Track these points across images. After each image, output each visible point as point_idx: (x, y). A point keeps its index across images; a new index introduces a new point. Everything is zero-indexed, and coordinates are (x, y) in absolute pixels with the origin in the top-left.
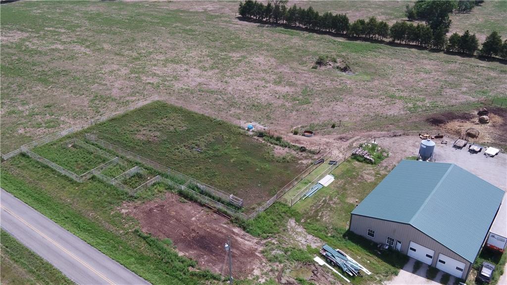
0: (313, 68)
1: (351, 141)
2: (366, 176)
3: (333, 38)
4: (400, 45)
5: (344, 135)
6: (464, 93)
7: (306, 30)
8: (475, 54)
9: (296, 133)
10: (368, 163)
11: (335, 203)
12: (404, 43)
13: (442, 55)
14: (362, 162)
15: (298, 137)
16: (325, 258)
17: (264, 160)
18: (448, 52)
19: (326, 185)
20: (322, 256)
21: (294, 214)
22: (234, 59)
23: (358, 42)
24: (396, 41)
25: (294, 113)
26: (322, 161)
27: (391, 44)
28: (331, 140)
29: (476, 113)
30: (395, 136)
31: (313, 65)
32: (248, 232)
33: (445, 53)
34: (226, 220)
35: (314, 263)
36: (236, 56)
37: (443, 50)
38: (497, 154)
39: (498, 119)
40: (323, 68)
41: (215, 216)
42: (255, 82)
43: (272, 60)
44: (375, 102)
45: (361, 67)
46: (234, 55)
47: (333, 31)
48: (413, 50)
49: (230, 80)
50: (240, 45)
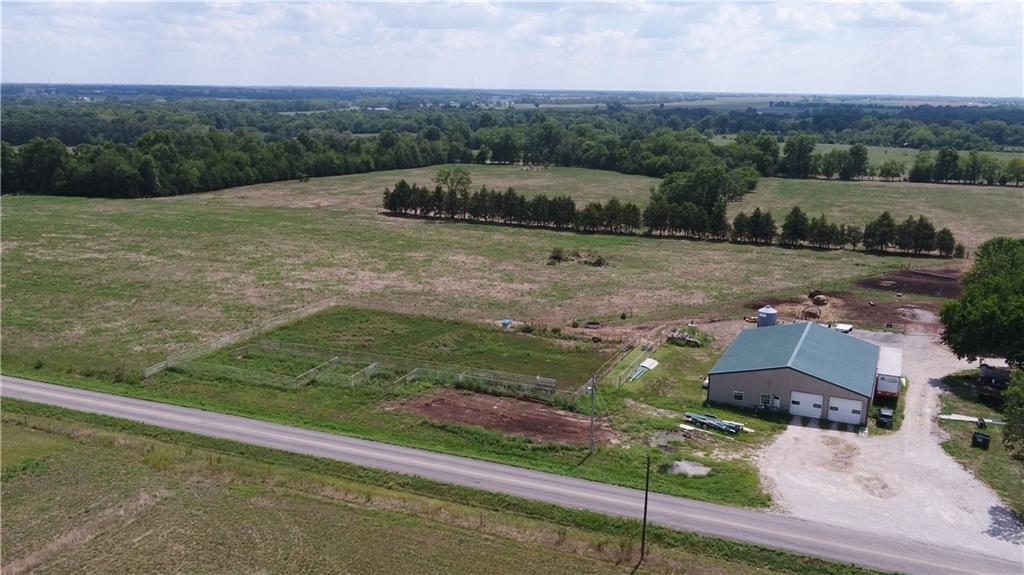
0: (548, 264)
1: (656, 329)
2: (697, 358)
3: (555, 233)
4: (660, 237)
5: (643, 325)
6: (778, 280)
7: (505, 224)
8: (773, 242)
9: (575, 325)
10: (692, 346)
11: (673, 382)
12: (666, 233)
13: (726, 245)
14: (683, 346)
15: (579, 330)
16: (694, 423)
17: (550, 352)
18: (734, 242)
19: (651, 368)
20: (687, 422)
21: (628, 395)
22: (420, 259)
23: (597, 236)
24: (655, 233)
25: (557, 308)
26: (631, 348)
27: (648, 235)
28: (628, 331)
29: (806, 297)
30: (713, 321)
31: (546, 261)
32: (578, 412)
33: (731, 243)
34: (541, 406)
35: (682, 430)
36: (419, 255)
37: (727, 240)
38: (851, 330)
39: (839, 302)
40: (564, 264)
41: (523, 403)
42: (473, 281)
43: (481, 258)
44: (664, 293)
45: (620, 261)
46: (416, 254)
47: (551, 225)
48: (683, 241)
49: (432, 281)
50: (414, 245)
